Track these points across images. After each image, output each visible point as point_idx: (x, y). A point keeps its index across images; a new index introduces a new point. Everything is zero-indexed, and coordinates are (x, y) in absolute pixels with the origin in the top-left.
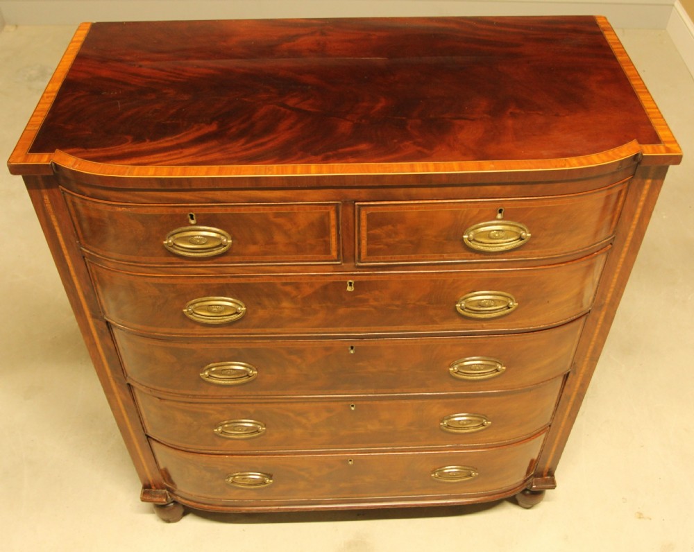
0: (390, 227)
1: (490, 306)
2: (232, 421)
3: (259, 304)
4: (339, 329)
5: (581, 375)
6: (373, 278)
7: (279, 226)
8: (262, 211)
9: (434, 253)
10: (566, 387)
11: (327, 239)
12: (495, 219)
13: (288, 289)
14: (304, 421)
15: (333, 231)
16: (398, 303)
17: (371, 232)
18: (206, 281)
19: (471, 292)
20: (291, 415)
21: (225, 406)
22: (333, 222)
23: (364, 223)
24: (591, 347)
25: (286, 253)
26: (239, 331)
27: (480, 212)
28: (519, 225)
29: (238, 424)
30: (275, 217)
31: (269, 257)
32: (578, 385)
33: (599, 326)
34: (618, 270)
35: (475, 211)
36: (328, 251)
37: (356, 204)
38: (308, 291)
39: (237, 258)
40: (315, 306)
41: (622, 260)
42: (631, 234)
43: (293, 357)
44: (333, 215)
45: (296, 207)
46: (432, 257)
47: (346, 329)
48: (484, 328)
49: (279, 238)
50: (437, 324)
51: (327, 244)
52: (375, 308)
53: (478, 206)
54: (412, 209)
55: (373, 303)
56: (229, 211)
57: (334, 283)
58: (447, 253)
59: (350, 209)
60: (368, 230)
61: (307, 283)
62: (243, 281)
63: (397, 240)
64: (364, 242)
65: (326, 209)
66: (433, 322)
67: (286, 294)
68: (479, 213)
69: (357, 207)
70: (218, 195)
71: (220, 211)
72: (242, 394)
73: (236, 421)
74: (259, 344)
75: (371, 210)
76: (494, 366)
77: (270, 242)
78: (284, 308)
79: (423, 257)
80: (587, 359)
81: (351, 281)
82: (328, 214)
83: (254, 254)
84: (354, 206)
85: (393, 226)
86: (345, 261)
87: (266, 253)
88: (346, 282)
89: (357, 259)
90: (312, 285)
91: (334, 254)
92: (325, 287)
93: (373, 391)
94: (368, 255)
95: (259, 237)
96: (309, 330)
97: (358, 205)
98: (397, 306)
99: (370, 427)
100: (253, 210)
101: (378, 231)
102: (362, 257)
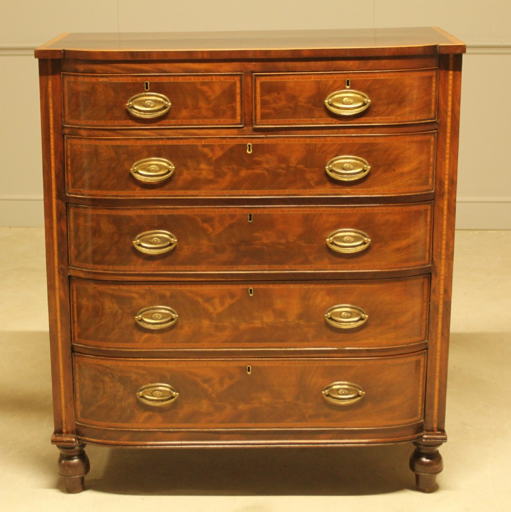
0: (276, 94)
1: (351, 170)
2: (151, 307)
3: (185, 165)
4: (241, 192)
5: (442, 277)
6: (266, 141)
7: (203, 93)
8: (193, 79)
9: (306, 118)
10: (431, 292)
11: (234, 105)
12: (345, 88)
13: (206, 150)
14: (211, 309)
15: (238, 98)
16: (284, 166)
17: (264, 98)
18: (149, 143)
19: (335, 157)
20: (200, 300)
21: (147, 287)
22: (238, 90)
23: (258, 90)
24: (444, 242)
25: (206, 117)
26: (168, 193)
27: (335, 82)
28: (362, 93)
29: (155, 311)
30: (201, 86)
31: (195, 121)
32: (442, 291)
33: (445, 217)
34: (447, 156)
35: (331, 82)
36: (234, 116)
37: (254, 74)
38: (219, 153)
39: (173, 122)
40: (225, 168)
41: (448, 145)
42: (449, 120)
43: (206, 226)
44: (238, 85)
45: (214, 78)
46: (304, 121)
47: (246, 192)
48: (348, 194)
49: (202, 104)
50: (314, 188)
51: (234, 109)
52: (267, 170)
53: (333, 78)
54: (289, 79)
55: (265, 166)
56: (172, 80)
57: (238, 145)
58: (315, 118)
59: (249, 79)
60: (262, 96)
61: (219, 146)
62: (175, 143)
63: (280, 105)
64: (258, 107)
65: (234, 79)
66: (310, 187)
67: (205, 156)
68: (333, 84)
69: (254, 77)
70: (166, 66)
71: (165, 80)
72: (163, 269)
73: (154, 307)
74: (181, 210)
75: (263, 79)
76: (361, 239)
77: (196, 107)
78: (203, 169)
79: (299, 121)
80: (443, 257)
81: (250, 144)
82: (235, 83)
83: (184, 118)
84: (252, 75)
85: (278, 93)
86: (245, 125)
87: (193, 117)
88: (246, 145)
89: (254, 122)
90: (222, 147)
91: (238, 118)
92: (232, 150)
93: (266, 266)
94: (261, 119)
95: (190, 102)
96: (219, 192)
97: (255, 75)
98: (283, 169)
99: (266, 320)
100: (187, 80)
101: (267, 98)
102: (258, 121)
